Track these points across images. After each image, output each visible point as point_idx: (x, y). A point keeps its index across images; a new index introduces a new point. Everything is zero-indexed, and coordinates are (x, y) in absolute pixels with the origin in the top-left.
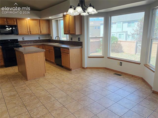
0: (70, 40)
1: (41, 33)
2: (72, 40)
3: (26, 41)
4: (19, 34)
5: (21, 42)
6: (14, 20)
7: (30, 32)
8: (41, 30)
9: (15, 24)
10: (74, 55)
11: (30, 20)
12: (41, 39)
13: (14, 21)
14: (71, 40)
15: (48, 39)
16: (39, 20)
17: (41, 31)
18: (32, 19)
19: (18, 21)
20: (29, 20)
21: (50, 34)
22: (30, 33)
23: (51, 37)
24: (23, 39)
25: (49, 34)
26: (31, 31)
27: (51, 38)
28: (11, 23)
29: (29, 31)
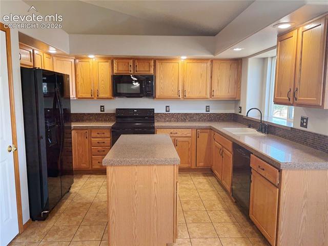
0: (298, 127)
1: (212, 95)
2: (306, 127)
3: (173, 114)
4: (157, 97)
5: (161, 115)
6: (150, 63)
7: (184, 91)
8: (215, 88)
9: (152, 72)
10: (305, 196)
11: (188, 61)
12: (211, 112)
13: (150, 66)
14: (302, 125)
15: (233, 111)
16: (212, 61)
17: (212, 91)
18: (194, 59)
19: (158, 64)
20: (186, 62)
21: (239, 100)
22: (183, 97)
23: (241, 108)
24: (168, 110)
25: (235, 100)
26: (188, 89)
27: (240, 112)
28: (143, 70)
29: (180, 89)
